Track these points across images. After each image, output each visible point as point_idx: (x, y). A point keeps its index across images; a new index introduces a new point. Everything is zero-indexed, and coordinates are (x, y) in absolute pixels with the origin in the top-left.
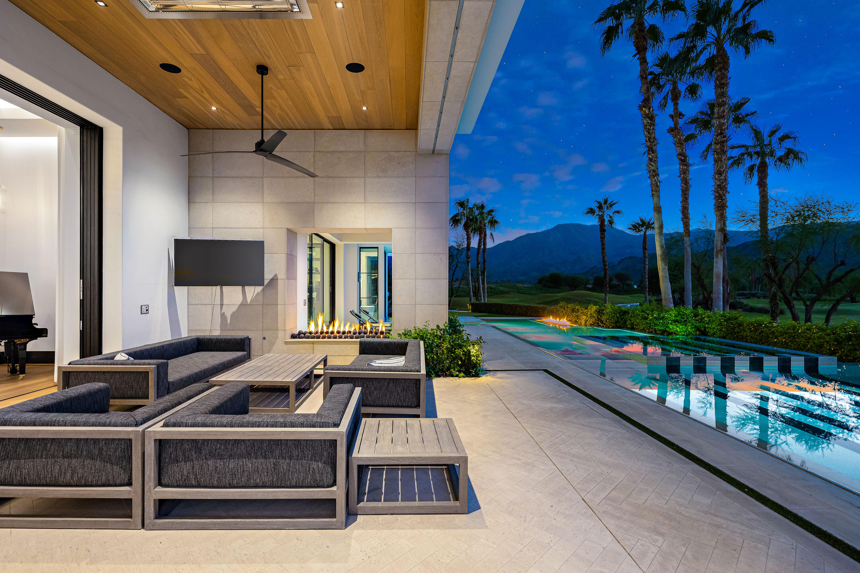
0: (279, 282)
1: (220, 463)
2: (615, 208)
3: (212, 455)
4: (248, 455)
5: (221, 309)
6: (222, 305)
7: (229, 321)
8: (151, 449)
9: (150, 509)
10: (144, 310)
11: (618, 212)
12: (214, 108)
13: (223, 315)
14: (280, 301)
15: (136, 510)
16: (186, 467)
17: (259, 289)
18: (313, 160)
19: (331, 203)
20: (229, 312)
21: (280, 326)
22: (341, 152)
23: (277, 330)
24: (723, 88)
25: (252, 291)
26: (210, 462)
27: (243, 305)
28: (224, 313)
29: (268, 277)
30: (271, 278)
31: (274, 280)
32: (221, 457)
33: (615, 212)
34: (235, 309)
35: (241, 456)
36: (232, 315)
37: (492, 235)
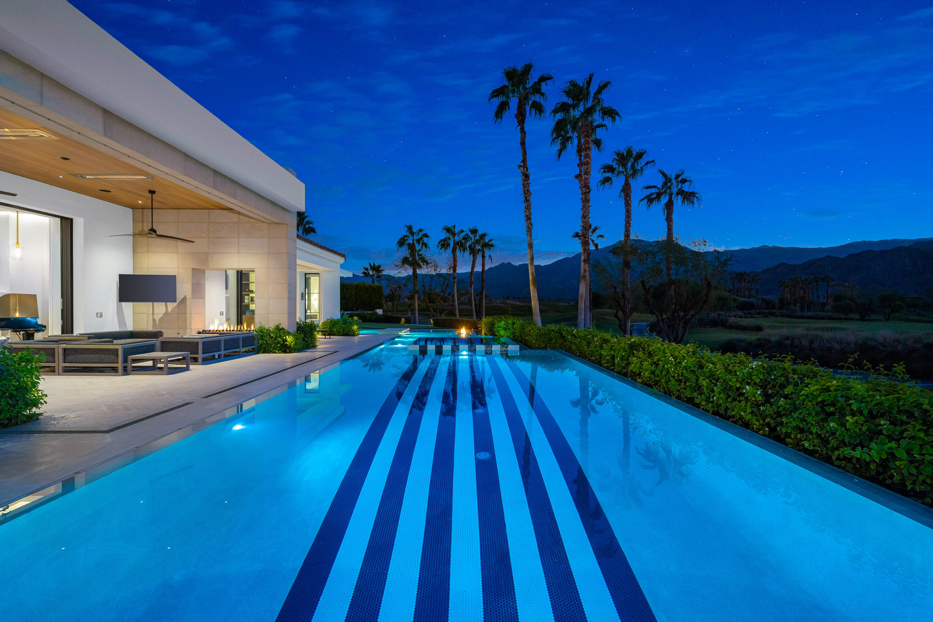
0: (188, 300)
1: (82, 356)
2: (598, 233)
3: (80, 353)
4: (91, 354)
5: (153, 316)
6: (153, 314)
7: (157, 323)
8: (61, 351)
9: (61, 370)
10: (99, 315)
11: (601, 236)
12: (140, 202)
13: (154, 320)
14: (188, 312)
15: (57, 370)
16: (72, 357)
17: (175, 304)
18: (207, 228)
19: (220, 253)
20: (157, 318)
21: (188, 326)
22: (224, 223)
23: (186, 328)
24: (587, 151)
25: (171, 306)
26: (80, 355)
27: (166, 313)
28: (154, 319)
29: (179, 297)
30: (182, 297)
31: (184, 299)
32: (83, 354)
33: (599, 236)
34: (161, 316)
35: (89, 354)
36: (159, 320)
37: (490, 256)
